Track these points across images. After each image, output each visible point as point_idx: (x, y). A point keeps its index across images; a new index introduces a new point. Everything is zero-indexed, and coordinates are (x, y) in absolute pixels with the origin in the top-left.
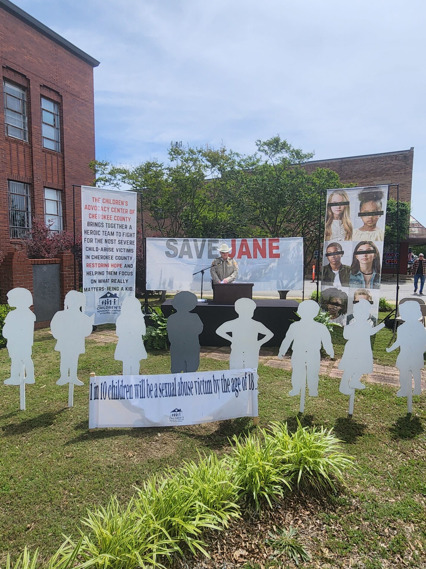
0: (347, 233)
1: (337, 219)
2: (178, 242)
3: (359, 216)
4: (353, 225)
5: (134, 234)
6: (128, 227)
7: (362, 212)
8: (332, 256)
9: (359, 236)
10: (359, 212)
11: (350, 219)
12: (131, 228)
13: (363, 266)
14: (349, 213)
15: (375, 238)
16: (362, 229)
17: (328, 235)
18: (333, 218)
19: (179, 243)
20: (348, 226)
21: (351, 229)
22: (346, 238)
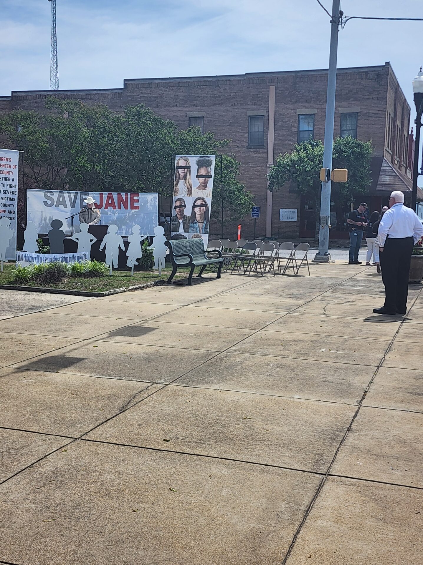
0: (189, 191)
1: (182, 180)
2: (54, 193)
3: (196, 178)
4: (192, 185)
5: (16, 185)
6: (11, 180)
7: (199, 175)
8: (178, 209)
9: (197, 193)
10: (197, 174)
11: (191, 180)
12: (13, 180)
13: (198, 217)
14: (190, 175)
15: (206, 195)
16: (198, 188)
17: (176, 191)
18: (179, 179)
19: (56, 195)
20: (189, 185)
21: (191, 187)
22: (188, 194)
